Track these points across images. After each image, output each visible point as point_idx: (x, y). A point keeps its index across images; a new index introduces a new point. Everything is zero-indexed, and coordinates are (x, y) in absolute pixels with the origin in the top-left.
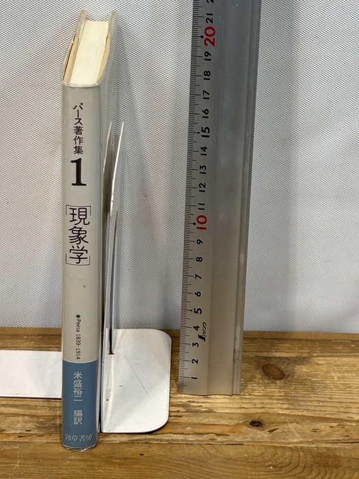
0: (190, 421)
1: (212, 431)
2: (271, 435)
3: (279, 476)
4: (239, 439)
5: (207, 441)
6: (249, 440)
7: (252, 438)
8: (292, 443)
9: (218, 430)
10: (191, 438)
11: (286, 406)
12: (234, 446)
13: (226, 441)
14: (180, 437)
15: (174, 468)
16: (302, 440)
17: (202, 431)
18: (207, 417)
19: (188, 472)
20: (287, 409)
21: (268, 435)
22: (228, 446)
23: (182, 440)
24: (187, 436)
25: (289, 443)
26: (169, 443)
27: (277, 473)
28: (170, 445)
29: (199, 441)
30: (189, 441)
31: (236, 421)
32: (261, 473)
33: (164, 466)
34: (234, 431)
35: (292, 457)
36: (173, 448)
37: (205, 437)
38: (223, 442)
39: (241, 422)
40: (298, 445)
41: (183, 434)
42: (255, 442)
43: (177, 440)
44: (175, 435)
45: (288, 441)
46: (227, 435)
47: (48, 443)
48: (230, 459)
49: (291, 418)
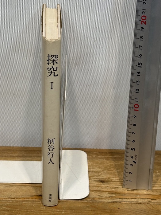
0: (138, 193)
1: (149, 198)
5: (147, 202)
9: (152, 197)
10: (140, 201)
14: (135, 200)
17: (144, 197)
22: (157, 205)
23: (136, 202)
24: (138, 200)
28: (131, 204)
29: (144, 202)
30: (139, 202)
31: (159, 193)
34: (159, 197)
37: (146, 200)
38: (155, 203)
43: (134, 202)
44: (132, 199)
46: (156, 200)
48: (159, 211)
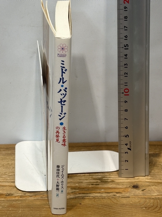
0: (103, 187)
1: (114, 191)
2: (143, 192)
3: (148, 212)
4: (127, 195)
5: (112, 196)
6: (132, 195)
7: (134, 194)
8: (154, 196)
9: (117, 191)
10: (104, 195)
11: (149, 178)
12: (125, 198)
13: (121, 196)
15: (96, 210)
16: (158, 194)
17: (109, 191)
18: (111, 184)
19: (103, 212)
20: (150, 179)
21: (141, 192)
22: (122, 198)
23: (100, 196)
24: (102, 194)
25: (152, 196)
26: (94, 198)
27: (147, 211)
29: (108, 196)
31: (126, 186)
32: (139, 211)
33: (92, 209)
34: (125, 191)
35: (154, 202)
36: (96, 200)
37: (111, 194)
38: (120, 196)
39: (128, 186)
40: (156, 197)
41: (100, 193)
42: (135, 196)
43: (97, 196)
44: (96, 194)
45: (151, 195)
46: (121, 193)
47: (35, 200)
48: (124, 205)
49: (152, 183)
